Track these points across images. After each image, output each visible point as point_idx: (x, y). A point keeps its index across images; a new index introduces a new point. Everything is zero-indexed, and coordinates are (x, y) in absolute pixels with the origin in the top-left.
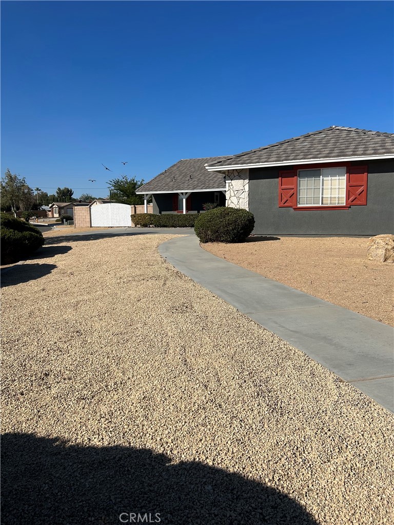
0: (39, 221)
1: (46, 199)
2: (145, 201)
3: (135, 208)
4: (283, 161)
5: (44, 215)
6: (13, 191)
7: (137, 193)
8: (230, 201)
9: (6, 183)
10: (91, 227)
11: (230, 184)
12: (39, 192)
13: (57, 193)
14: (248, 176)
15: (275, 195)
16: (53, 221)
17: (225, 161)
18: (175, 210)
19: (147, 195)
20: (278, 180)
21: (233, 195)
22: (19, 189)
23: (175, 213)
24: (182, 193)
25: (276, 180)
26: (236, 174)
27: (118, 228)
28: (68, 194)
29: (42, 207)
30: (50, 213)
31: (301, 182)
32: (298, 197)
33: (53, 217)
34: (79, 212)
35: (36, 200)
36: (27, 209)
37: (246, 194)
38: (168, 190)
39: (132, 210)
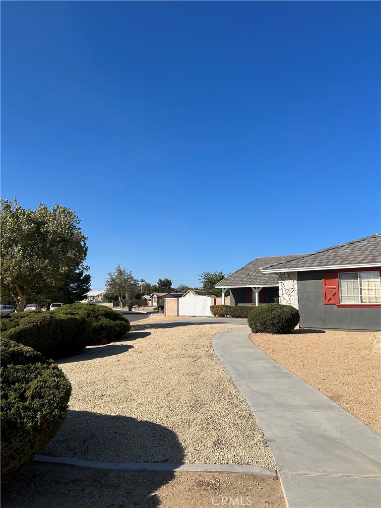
0: (140, 309)
1: (149, 289)
2: (223, 294)
3: (215, 300)
4: (323, 266)
5: (145, 303)
6: (122, 283)
7: (216, 288)
8: (282, 298)
9: (116, 276)
10: (178, 316)
11: (282, 284)
12: (143, 283)
13: (158, 283)
14: (297, 278)
15: (320, 294)
16: (151, 309)
17: (277, 265)
18: (250, 302)
19: (225, 289)
20: (322, 281)
21: (284, 292)
22: (126, 280)
23: (249, 305)
24: (255, 288)
25: (321, 281)
26: (287, 275)
27: (200, 318)
28: (168, 285)
29: (144, 297)
30: (150, 302)
31: (342, 283)
32: (340, 296)
33: (152, 306)
34: (170, 302)
35: (140, 290)
36: (131, 298)
37: (296, 292)
38: (242, 285)
39: (212, 302)
